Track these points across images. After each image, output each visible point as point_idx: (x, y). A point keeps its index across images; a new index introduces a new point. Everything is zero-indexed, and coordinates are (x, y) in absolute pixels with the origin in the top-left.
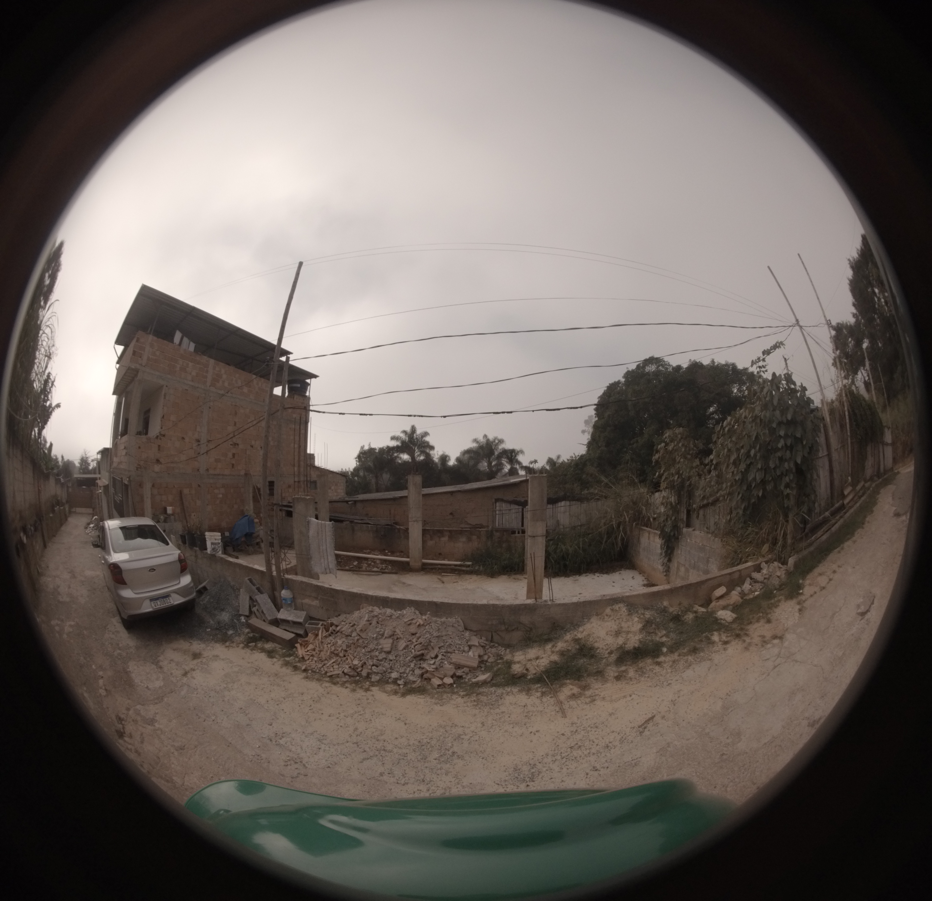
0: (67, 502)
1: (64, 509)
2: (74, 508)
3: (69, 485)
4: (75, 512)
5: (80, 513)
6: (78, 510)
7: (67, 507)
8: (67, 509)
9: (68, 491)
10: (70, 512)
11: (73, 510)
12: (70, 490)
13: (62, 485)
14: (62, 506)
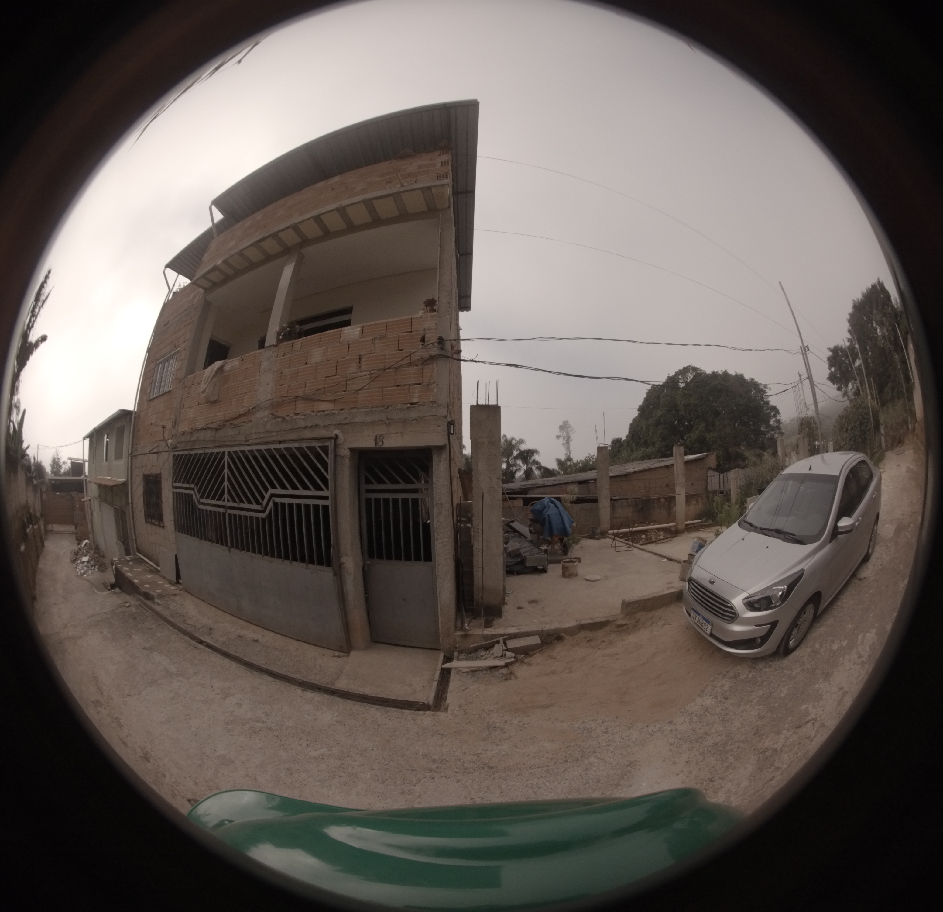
0: (42, 515)
1: (39, 528)
2: (50, 525)
3: (43, 490)
4: (52, 531)
5: (58, 533)
6: (57, 527)
7: (42, 523)
8: (42, 528)
9: (42, 498)
10: (46, 531)
11: (50, 527)
12: (44, 496)
13: (35, 488)
14: (35, 524)
